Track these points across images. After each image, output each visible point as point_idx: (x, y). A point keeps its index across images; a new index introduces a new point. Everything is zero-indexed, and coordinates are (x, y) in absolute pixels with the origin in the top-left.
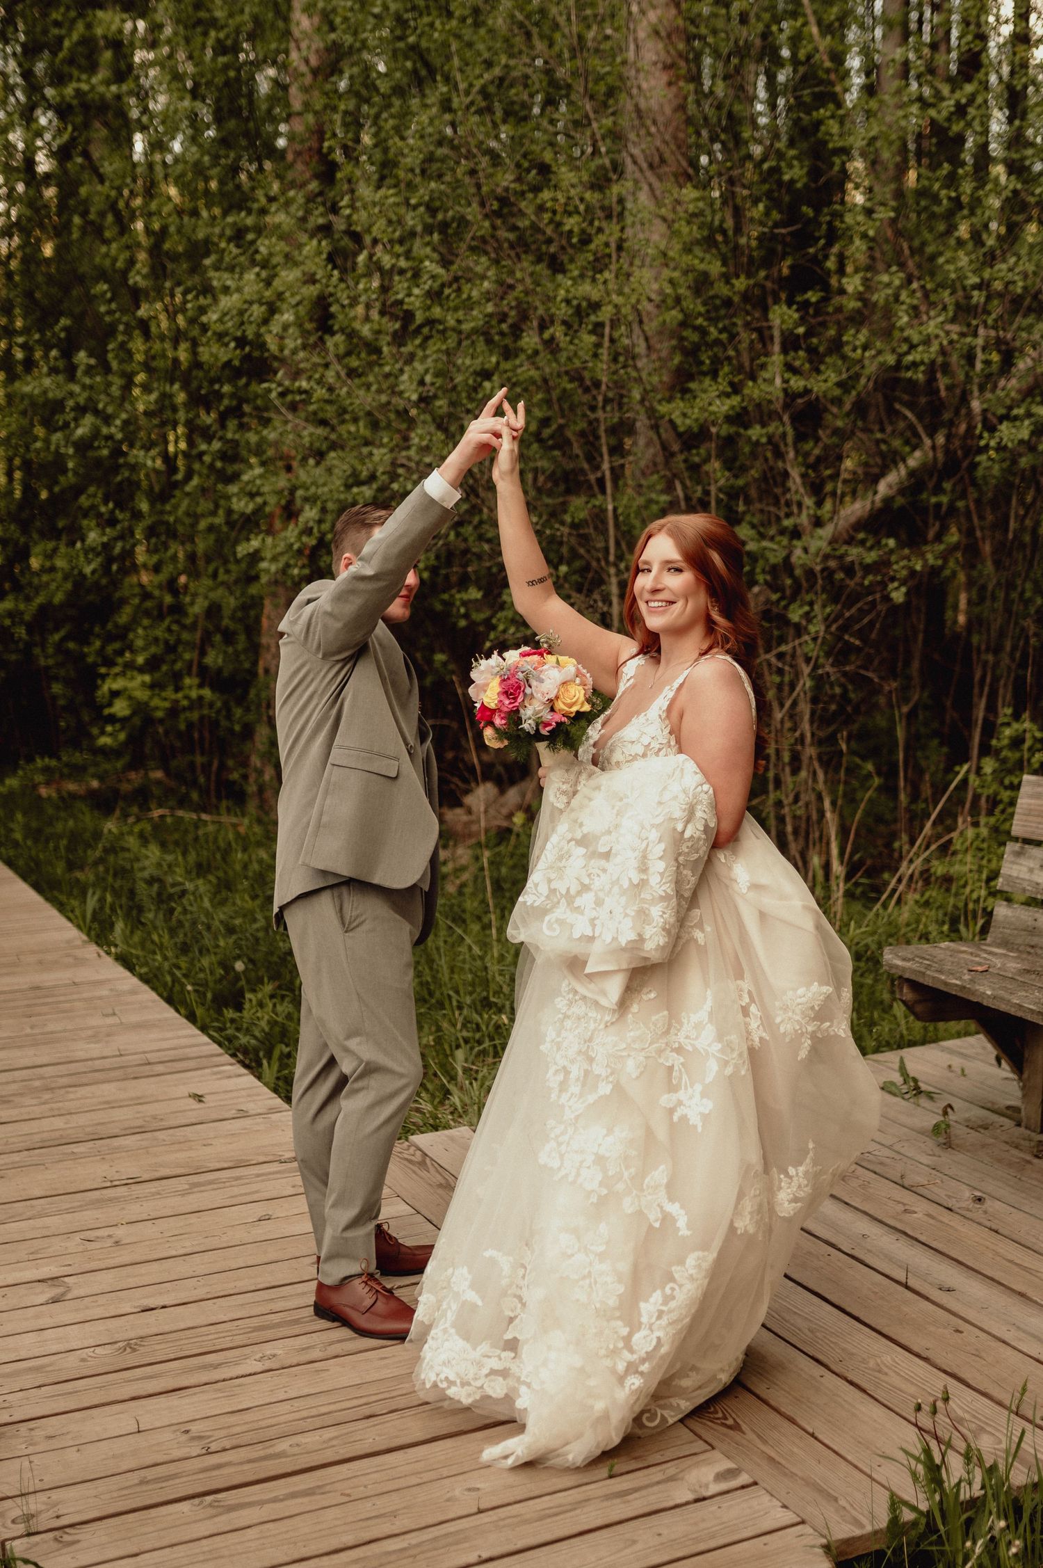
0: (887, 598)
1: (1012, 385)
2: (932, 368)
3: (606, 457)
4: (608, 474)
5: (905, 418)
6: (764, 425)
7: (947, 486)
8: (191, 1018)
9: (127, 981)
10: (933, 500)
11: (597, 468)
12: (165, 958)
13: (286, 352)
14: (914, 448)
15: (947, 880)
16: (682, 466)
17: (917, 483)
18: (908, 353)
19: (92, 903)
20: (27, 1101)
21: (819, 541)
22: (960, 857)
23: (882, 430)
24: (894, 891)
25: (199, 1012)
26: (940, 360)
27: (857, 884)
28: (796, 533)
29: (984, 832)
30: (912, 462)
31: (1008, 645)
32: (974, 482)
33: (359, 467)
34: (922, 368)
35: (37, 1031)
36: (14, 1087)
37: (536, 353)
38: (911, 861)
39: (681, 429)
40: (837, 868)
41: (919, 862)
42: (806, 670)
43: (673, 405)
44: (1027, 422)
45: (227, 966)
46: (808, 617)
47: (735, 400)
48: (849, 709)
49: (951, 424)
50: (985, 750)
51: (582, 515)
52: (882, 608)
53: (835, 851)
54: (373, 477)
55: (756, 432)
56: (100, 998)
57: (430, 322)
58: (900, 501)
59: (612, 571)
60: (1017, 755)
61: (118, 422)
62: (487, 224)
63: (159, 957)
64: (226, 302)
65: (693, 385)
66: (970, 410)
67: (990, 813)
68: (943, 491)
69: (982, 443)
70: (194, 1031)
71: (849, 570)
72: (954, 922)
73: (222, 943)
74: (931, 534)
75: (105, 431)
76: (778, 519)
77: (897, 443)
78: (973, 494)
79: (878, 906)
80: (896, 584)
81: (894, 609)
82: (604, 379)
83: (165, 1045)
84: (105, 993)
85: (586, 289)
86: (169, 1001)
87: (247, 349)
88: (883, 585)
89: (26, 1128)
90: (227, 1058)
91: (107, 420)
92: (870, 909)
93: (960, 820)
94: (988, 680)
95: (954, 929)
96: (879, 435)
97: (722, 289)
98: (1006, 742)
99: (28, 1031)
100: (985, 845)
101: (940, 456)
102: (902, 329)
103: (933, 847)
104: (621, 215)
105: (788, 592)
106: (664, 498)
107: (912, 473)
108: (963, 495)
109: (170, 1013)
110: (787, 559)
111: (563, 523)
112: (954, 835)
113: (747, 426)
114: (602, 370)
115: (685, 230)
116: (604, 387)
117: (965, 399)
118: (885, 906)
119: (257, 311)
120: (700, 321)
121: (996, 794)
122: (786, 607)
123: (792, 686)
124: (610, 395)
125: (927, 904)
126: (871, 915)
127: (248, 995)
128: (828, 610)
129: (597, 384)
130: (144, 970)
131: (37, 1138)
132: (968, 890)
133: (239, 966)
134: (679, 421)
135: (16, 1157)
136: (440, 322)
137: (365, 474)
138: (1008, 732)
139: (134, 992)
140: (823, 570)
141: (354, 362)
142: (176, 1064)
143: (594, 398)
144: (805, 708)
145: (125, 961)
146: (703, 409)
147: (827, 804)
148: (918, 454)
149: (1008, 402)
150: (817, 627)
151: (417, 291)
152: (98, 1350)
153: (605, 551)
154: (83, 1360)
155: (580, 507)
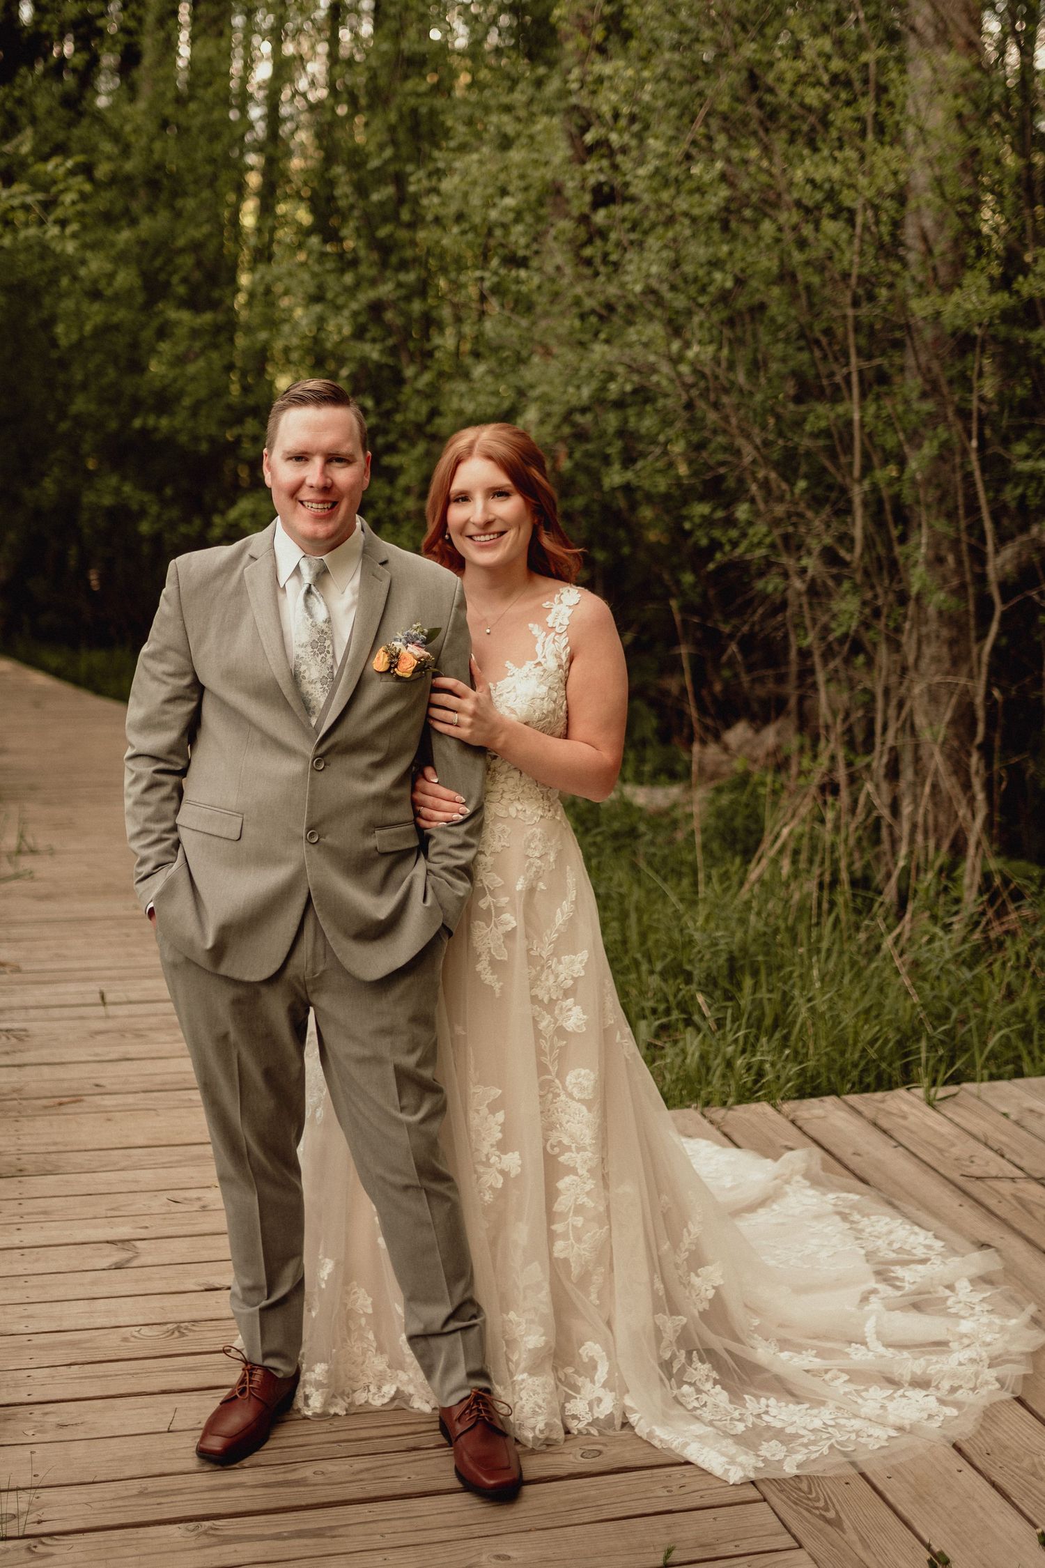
3: (854, 360)
4: (855, 379)
11: (843, 369)
20: (163, 1037)
39: (946, 331)
47: (1002, 298)
51: (823, 424)
59: (857, 488)
65: (962, 279)
82: (855, 271)
89: (149, 1067)
111: (801, 433)
114: (851, 261)
115: (952, 103)
116: (853, 281)
129: (846, 277)
131: (158, 1079)
135: (130, 1099)
136: (668, 206)
143: (842, 293)
151: (642, 172)
152: (145, 1330)
153: (851, 464)
154: (125, 1340)
155: (821, 415)
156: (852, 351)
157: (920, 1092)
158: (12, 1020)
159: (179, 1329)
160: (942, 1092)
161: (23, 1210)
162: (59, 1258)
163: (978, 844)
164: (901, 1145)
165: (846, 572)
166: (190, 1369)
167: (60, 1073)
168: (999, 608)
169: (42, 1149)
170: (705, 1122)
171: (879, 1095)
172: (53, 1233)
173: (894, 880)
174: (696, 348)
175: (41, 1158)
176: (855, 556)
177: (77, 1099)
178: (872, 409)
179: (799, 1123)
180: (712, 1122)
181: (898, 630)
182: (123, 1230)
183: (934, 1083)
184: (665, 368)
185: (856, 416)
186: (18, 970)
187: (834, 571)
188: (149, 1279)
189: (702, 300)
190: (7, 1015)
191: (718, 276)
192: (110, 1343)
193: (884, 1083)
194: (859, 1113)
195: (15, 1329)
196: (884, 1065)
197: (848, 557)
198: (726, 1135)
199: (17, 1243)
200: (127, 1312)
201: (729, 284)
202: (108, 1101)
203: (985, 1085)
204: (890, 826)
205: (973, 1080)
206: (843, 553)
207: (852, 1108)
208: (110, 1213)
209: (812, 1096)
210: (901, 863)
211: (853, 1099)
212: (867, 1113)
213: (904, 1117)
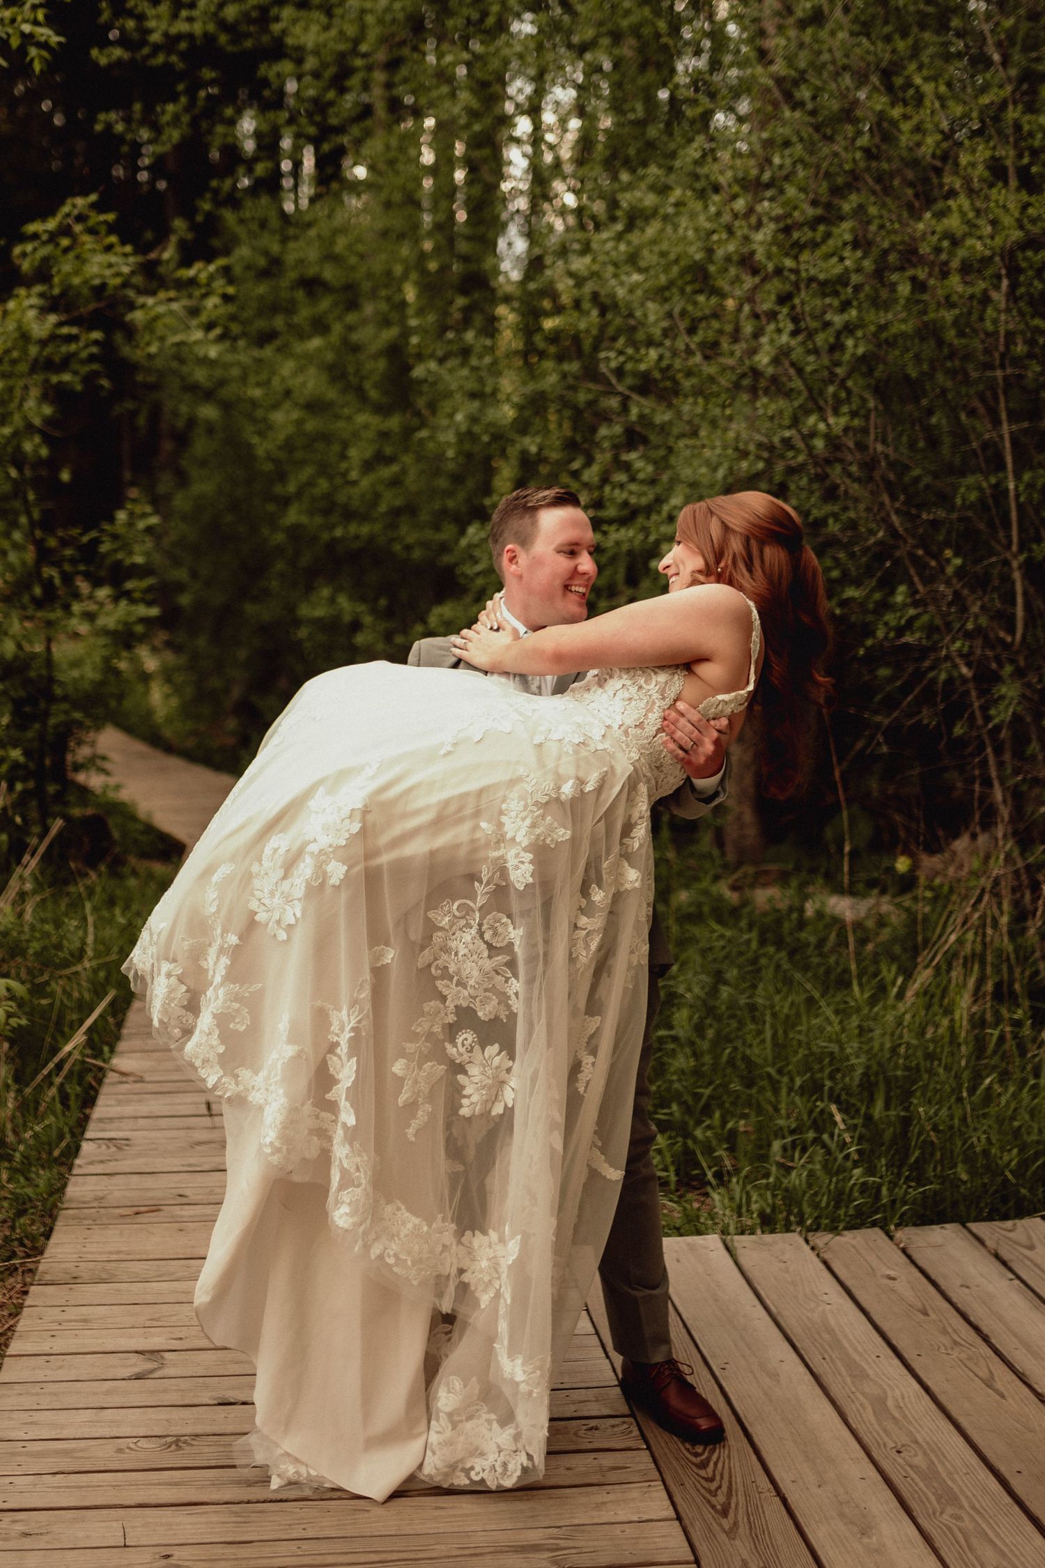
4: (1008, 446)
59: (1016, 562)
135: (209, 1210)
152: (143, 1442)
153: (1009, 538)
154: (120, 1451)
156: (1004, 416)
158: (119, 1129)
159: (179, 1442)
161: (65, 1316)
162: (83, 1367)
164: (1019, 1278)
165: (1007, 654)
166: (176, 1484)
167: (149, 1182)
169: (104, 1257)
170: (807, 1248)
171: (1011, 1223)
172: (89, 1340)
175: (100, 1265)
176: (1016, 637)
177: (155, 1209)
178: (1027, 478)
179: (910, 1251)
180: (813, 1249)
182: (156, 1341)
185: (1011, 486)
186: (141, 1080)
188: (165, 1391)
190: (116, 1124)
192: (104, 1454)
195: (13, 1435)
197: (1008, 638)
198: (825, 1263)
199: (46, 1349)
200: (129, 1423)
202: (187, 1212)
206: (1001, 633)
208: (148, 1323)
209: (932, 1223)
212: (988, 1243)
213: (1031, 1247)
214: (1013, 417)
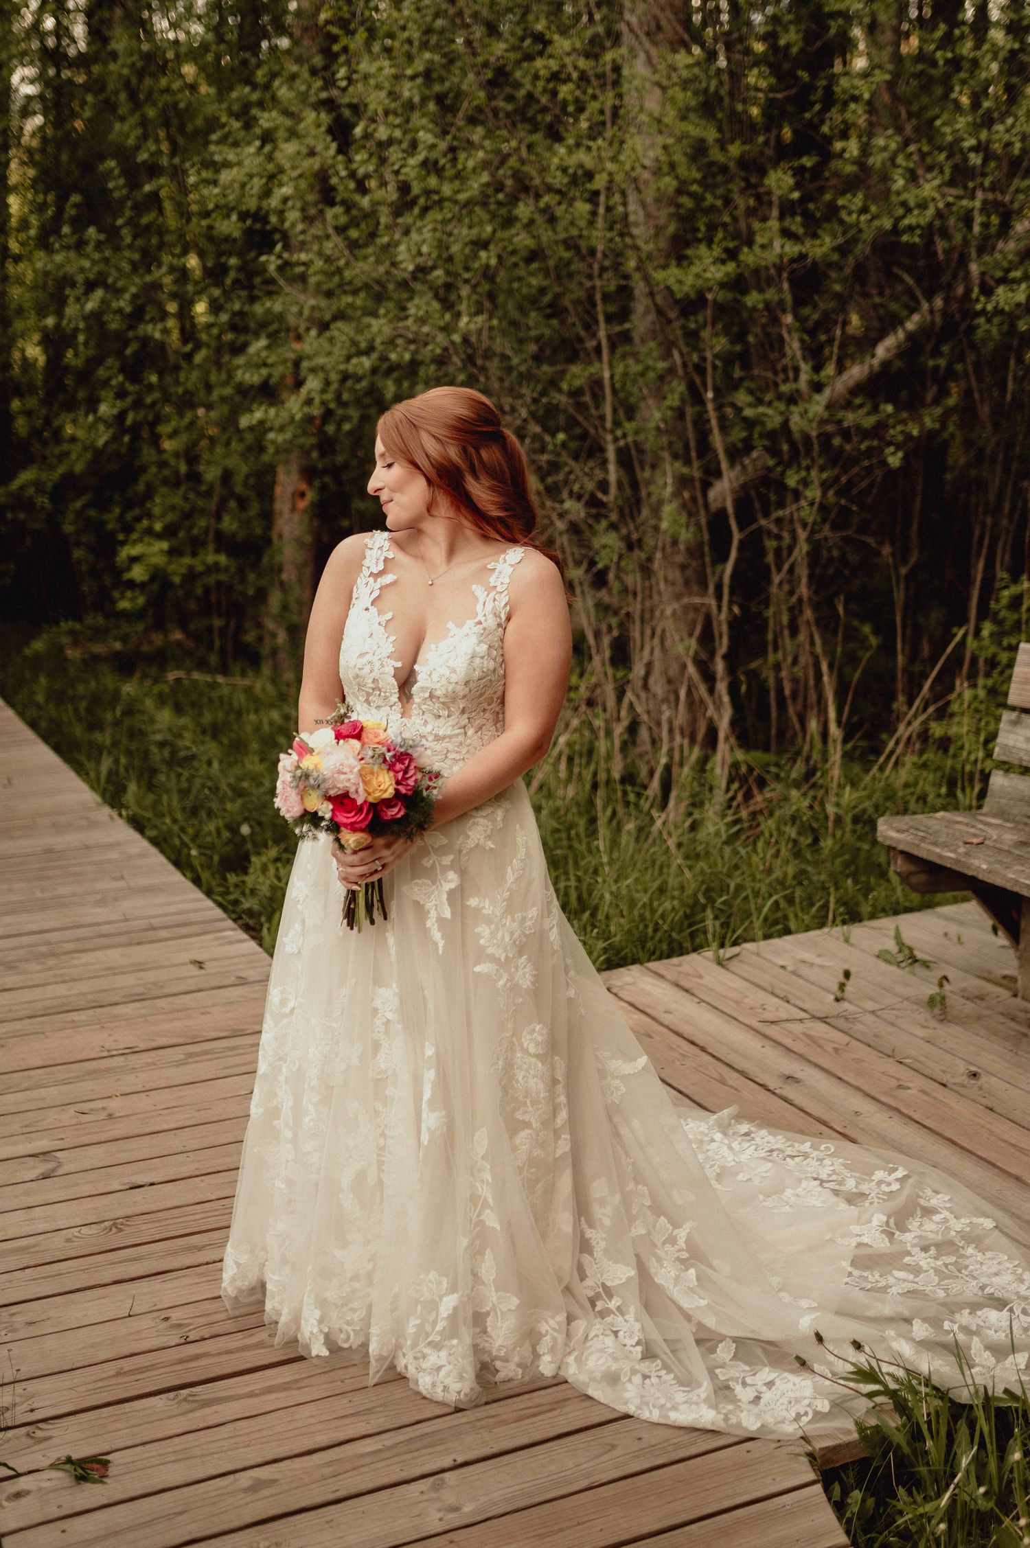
0: (884, 463)
1: (1009, 247)
2: (929, 232)
3: (602, 325)
4: (604, 343)
5: (902, 281)
6: (761, 290)
7: (945, 349)
8: (197, 881)
9: (137, 844)
10: (931, 363)
11: (594, 335)
12: (175, 821)
13: (287, 225)
14: (912, 311)
15: (944, 744)
16: (679, 332)
17: (914, 347)
18: (903, 217)
19: (106, 764)
21: (818, 406)
22: (956, 719)
23: (881, 294)
24: (892, 752)
25: (205, 876)
26: (937, 223)
27: (855, 748)
28: (793, 399)
29: (982, 693)
30: (910, 326)
31: (1007, 507)
32: (973, 346)
33: (359, 338)
34: (918, 232)
35: (46, 895)
36: (21, 952)
37: (532, 222)
38: (909, 723)
39: (679, 296)
40: (835, 731)
41: (916, 724)
42: (802, 535)
43: (669, 272)
44: (1023, 286)
45: (233, 829)
46: (805, 483)
47: (731, 267)
48: (846, 572)
49: (950, 287)
50: (984, 612)
51: (578, 383)
52: (879, 473)
53: (832, 714)
54: (371, 349)
55: (753, 299)
56: (110, 861)
57: (428, 192)
58: (898, 364)
59: (609, 437)
60: (1015, 617)
61: (127, 296)
62: (482, 94)
63: (168, 820)
64: (225, 176)
65: (689, 252)
66: (968, 272)
67: (988, 675)
68: (941, 354)
69: (979, 307)
70: (198, 894)
71: (846, 434)
72: (952, 784)
73: (229, 806)
74: (929, 397)
75: (114, 305)
76: (776, 385)
77: (894, 306)
78: (971, 357)
79: (875, 770)
80: (892, 449)
81: (891, 473)
82: (600, 247)
83: (171, 909)
84: (114, 855)
85: (582, 157)
86: (178, 864)
87: (249, 222)
88: (880, 450)
90: (230, 923)
91: (118, 292)
92: (867, 771)
93: (958, 683)
94: (986, 541)
95: (951, 794)
96: (877, 300)
97: (716, 155)
98: (1004, 602)
99: (39, 894)
100: (982, 707)
101: (938, 319)
102: (898, 193)
103: (931, 709)
104: (616, 83)
105: (786, 457)
106: (662, 365)
107: (910, 336)
108: (962, 358)
109: (176, 876)
110: (785, 424)
111: (560, 391)
112: (953, 696)
113: (745, 291)
114: (599, 237)
115: (680, 96)
116: (599, 255)
117: (963, 260)
118: (882, 769)
119: (257, 183)
120: (694, 188)
121: (995, 656)
122: (783, 473)
123: (791, 549)
124: (607, 263)
125: (925, 766)
126: (867, 779)
127: (254, 859)
128: (825, 475)
129: (592, 252)
130: (152, 833)
132: (965, 754)
133: (245, 830)
134: (675, 288)
135: (18, 1025)
136: (437, 192)
137: (363, 345)
138: (1006, 593)
139: (143, 855)
140: (819, 436)
141: (354, 234)
142: (181, 928)
143: (590, 266)
144: (803, 572)
145: (138, 824)
146: (697, 276)
147: (824, 667)
148: (916, 317)
149: (1005, 264)
150: (814, 493)
151: (412, 161)
152: (85, 1230)
153: (602, 418)
154: (69, 1240)
155: (577, 375)
156: (601, 318)
157: (710, 954)
159: (116, 1225)
160: (730, 951)
163: (727, 739)
164: (703, 1001)
165: (603, 511)
168: (737, 536)
171: (675, 960)
173: (657, 776)
174: (464, 320)
176: (611, 497)
178: (620, 369)
181: (650, 560)
182: (41, 1144)
183: (722, 946)
184: (441, 338)
185: (607, 375)
187: (594, 511)
188: (77, 1185)
189: (466, 276)
191: (483, 254)
192: (55, 1246)
193: (675, 950)
194: (661, 977)
196: (674, 935)
197: (605, 499)
200: (64, 1215)
201: (493, 262)
203: (763, 944)
204: (650, 729)
205: (753, 940)
206: (600, 495)
207: (656, 973)
208: (27, 1130)
209: (620, 966)
210: (663, 761)
211: (654, 965)
212: (668, 976)
213: (701, 977)
214: (609, 318)
